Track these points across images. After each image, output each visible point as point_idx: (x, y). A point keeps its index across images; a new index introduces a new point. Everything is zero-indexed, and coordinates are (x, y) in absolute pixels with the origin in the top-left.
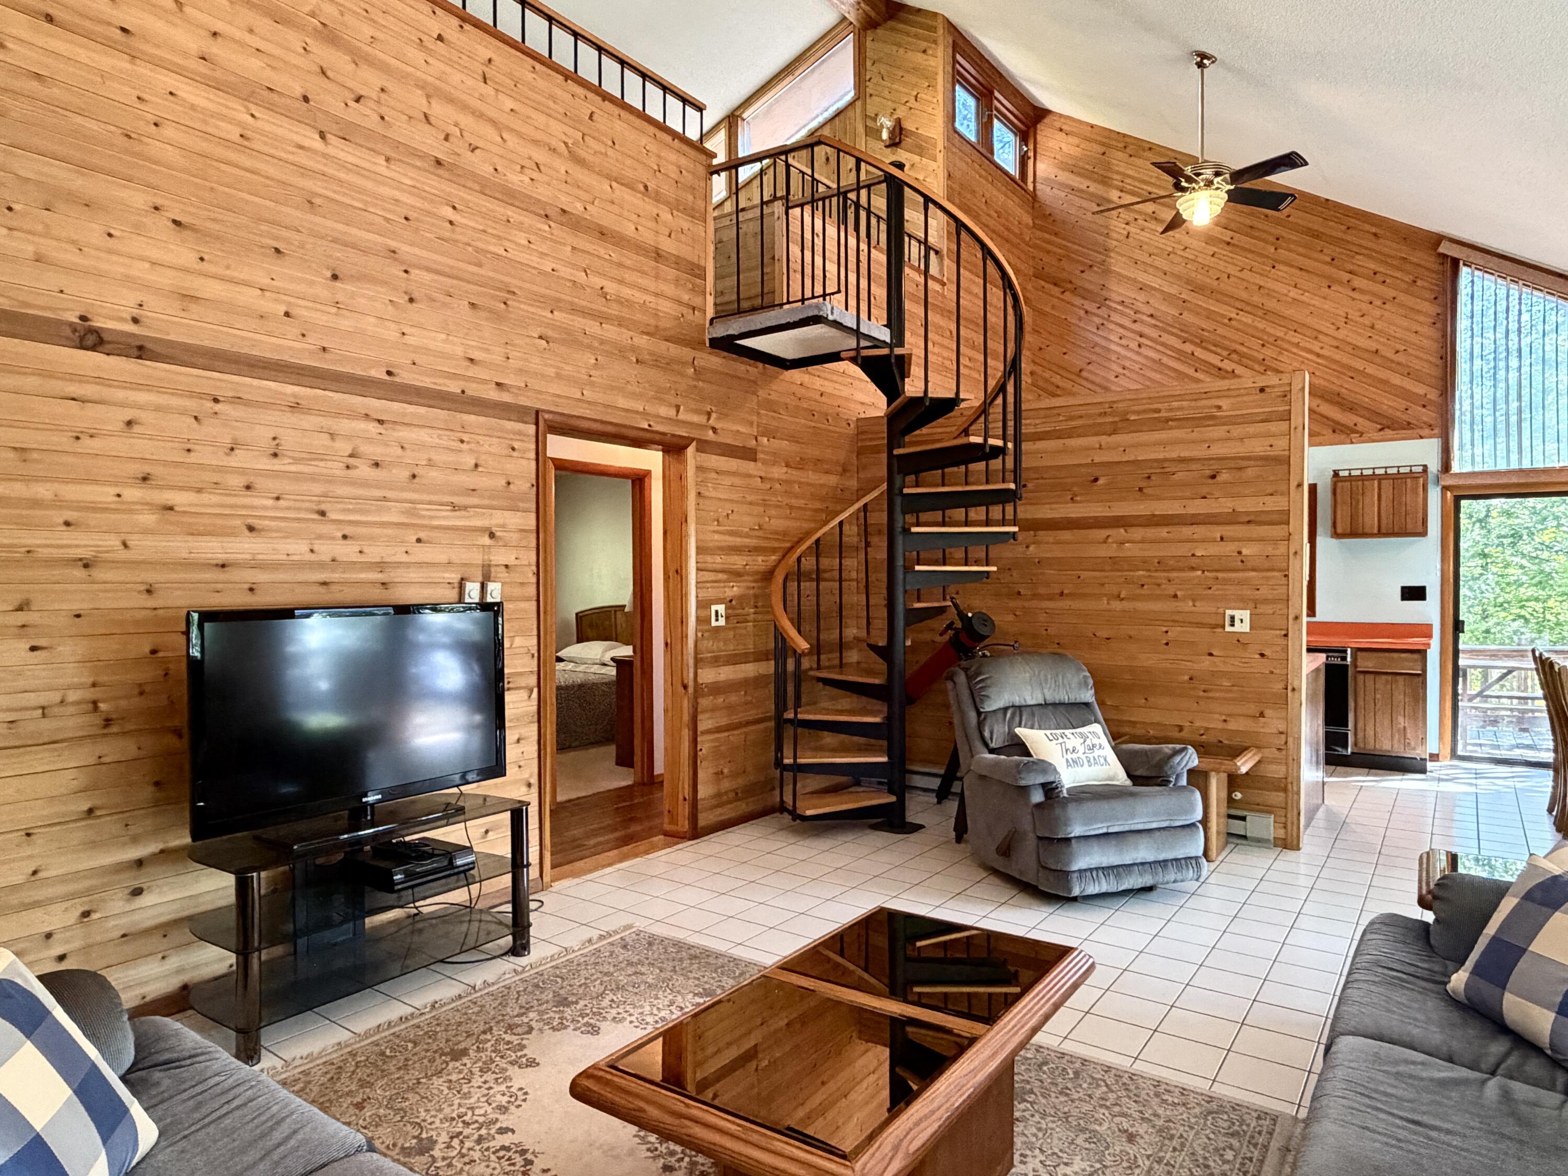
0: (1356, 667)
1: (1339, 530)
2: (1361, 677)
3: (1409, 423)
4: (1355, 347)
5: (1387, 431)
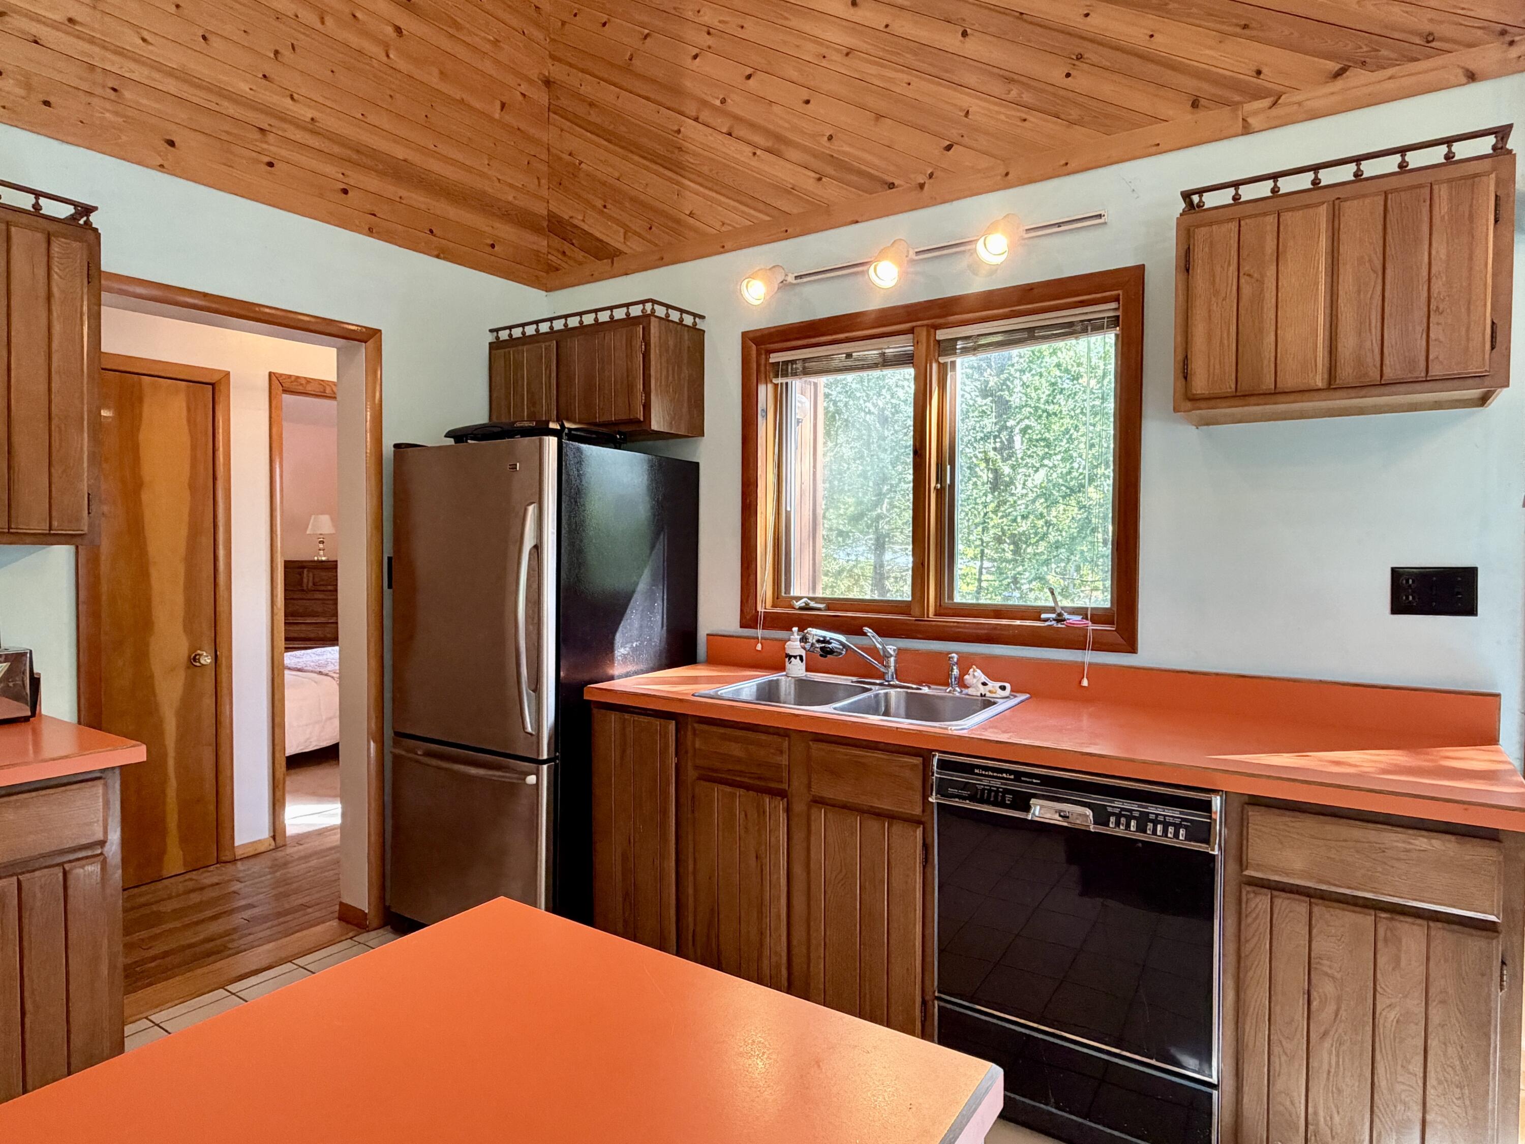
0: (1242, 863)
1: (1200, 385)
2: (1260, 902)
3: (1429, 38)
5: (1358, 78)
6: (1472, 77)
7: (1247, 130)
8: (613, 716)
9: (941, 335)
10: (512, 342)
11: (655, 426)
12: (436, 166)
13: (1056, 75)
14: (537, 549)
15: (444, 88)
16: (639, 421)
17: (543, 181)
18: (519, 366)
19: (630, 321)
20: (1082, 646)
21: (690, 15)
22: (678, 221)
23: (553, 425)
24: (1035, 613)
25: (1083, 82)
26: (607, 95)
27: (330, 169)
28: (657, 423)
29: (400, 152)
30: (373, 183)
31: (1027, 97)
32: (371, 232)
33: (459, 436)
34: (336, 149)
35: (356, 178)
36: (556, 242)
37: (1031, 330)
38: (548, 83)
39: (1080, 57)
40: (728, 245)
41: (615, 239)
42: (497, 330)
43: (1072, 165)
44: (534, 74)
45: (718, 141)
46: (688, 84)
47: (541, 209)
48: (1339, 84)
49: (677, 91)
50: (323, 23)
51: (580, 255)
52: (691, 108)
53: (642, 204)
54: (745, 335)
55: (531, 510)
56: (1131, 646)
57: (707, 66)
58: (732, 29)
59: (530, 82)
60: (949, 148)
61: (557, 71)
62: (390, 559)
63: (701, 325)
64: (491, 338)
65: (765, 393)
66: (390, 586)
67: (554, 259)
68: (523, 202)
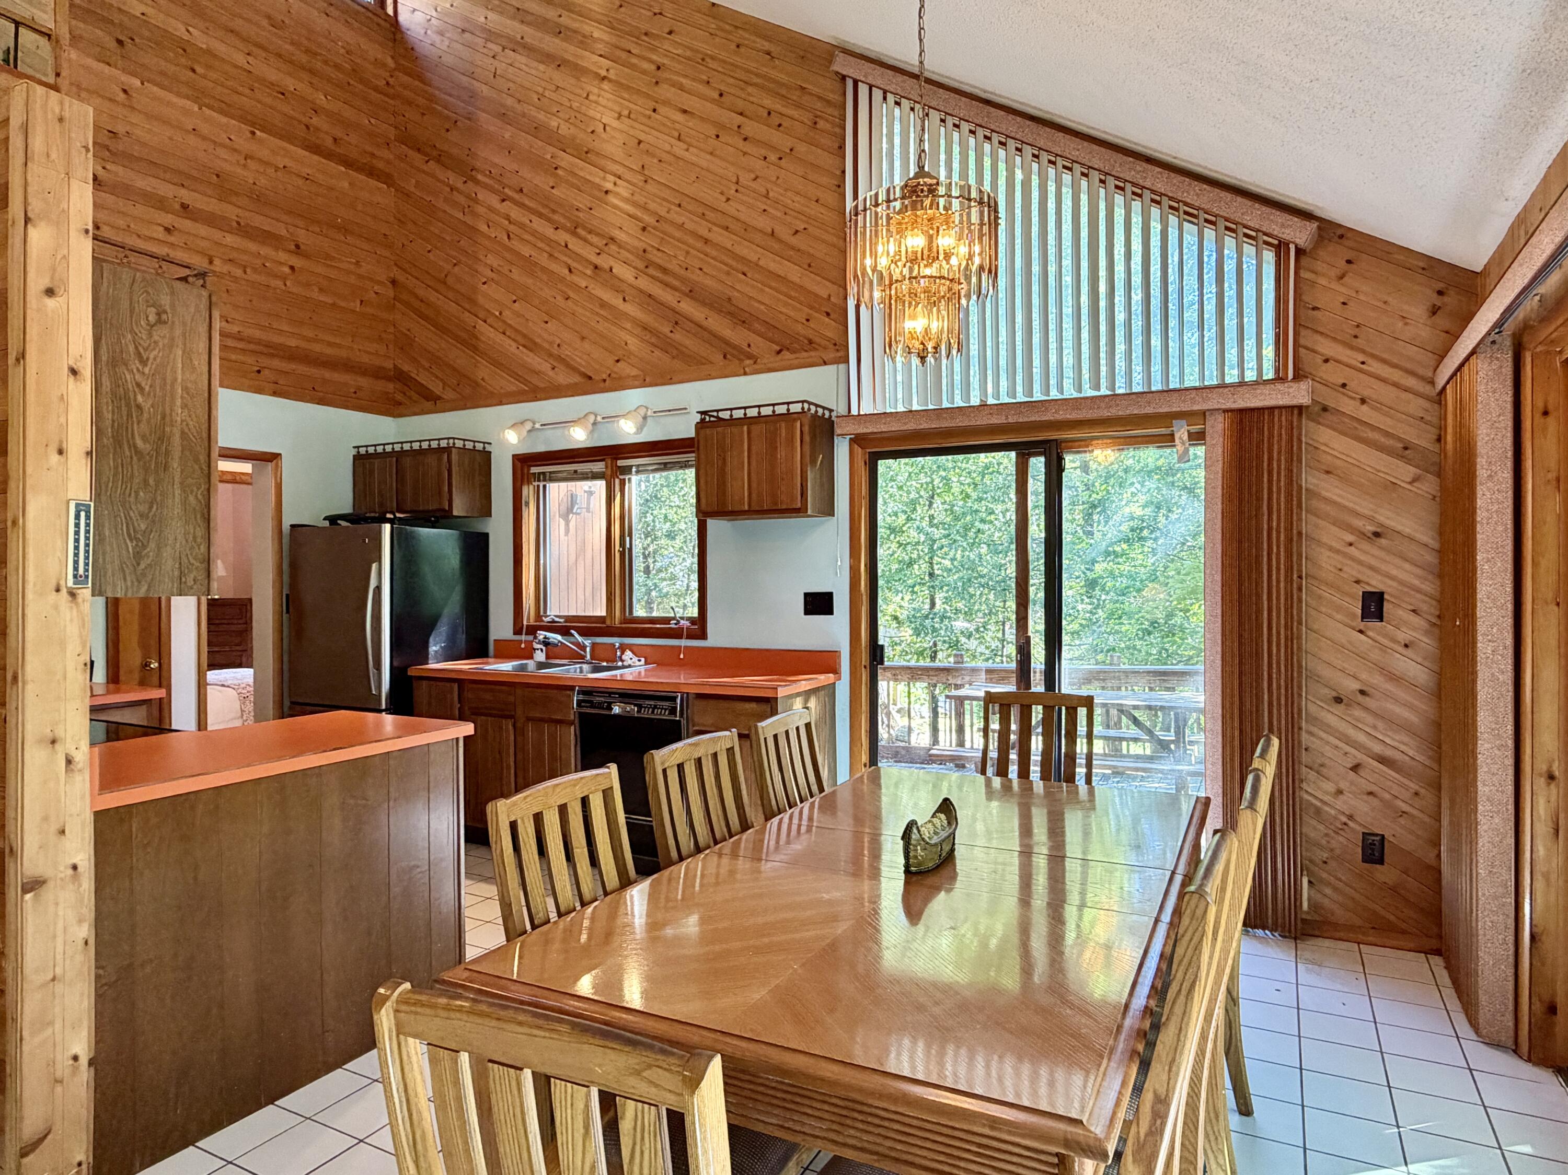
0: (693, 724)
1: (703, 506)
3: (811, 341)
4: (747, 227)
5: (786, 354)
6: (825, 363)
7: (745, 374)
8: (424, 683)
9: (621, 463)
10: (368, 456)
11: (455, 513)
12: (317, 348)
13: (666, 329)
14: (378, 589)
15: (322, 298)
16: (444, 510)
17: (391, 346)
18: (372, 472)
19: (440, 450)
20: (679, 636)
21: (481, 257)
22: (476, 382)
23: (389, 516)
24: (667, 620)
25: (678, 336)
26: (432, 296)
27: (250, 360)
28: (458, 510)
29: (293, 343)
30: (276, 363)
31: (653, 340)
32: (275, 394)
33: (333, 520)
34: (252, 347)
35: (265, 361)
36: (399, 385)
37: (665, 464)
38: (394, 282)
39: (676, 323)
40: (504, 401)
41: (436, 387)
42: (358, 447)
43: (675, 379)
44: (383, 278)
45: (499, 338)
46: (481, 300)
47: (389, 365)
48: (780, 356)
49: (473, 301)
50: (245, 272)
51: (415, 396)
52: (482, 314)
53: (455, 369)
54: (514, 456)
55: (374, 566)
56: (703, 635)
57: (492, 291)
58: (505, 270)
59: (380, 283)
60: (618, 361)
61: (401, 277)
62: (287, 596)
63: (488, 448)
64: (354, 452)
65: (528, 492)
66: (288, 612)
67: (399, 397)
68: (377, 362)
